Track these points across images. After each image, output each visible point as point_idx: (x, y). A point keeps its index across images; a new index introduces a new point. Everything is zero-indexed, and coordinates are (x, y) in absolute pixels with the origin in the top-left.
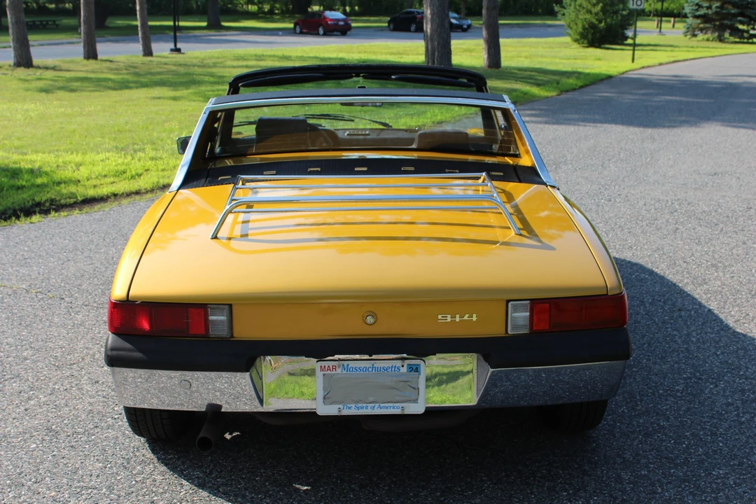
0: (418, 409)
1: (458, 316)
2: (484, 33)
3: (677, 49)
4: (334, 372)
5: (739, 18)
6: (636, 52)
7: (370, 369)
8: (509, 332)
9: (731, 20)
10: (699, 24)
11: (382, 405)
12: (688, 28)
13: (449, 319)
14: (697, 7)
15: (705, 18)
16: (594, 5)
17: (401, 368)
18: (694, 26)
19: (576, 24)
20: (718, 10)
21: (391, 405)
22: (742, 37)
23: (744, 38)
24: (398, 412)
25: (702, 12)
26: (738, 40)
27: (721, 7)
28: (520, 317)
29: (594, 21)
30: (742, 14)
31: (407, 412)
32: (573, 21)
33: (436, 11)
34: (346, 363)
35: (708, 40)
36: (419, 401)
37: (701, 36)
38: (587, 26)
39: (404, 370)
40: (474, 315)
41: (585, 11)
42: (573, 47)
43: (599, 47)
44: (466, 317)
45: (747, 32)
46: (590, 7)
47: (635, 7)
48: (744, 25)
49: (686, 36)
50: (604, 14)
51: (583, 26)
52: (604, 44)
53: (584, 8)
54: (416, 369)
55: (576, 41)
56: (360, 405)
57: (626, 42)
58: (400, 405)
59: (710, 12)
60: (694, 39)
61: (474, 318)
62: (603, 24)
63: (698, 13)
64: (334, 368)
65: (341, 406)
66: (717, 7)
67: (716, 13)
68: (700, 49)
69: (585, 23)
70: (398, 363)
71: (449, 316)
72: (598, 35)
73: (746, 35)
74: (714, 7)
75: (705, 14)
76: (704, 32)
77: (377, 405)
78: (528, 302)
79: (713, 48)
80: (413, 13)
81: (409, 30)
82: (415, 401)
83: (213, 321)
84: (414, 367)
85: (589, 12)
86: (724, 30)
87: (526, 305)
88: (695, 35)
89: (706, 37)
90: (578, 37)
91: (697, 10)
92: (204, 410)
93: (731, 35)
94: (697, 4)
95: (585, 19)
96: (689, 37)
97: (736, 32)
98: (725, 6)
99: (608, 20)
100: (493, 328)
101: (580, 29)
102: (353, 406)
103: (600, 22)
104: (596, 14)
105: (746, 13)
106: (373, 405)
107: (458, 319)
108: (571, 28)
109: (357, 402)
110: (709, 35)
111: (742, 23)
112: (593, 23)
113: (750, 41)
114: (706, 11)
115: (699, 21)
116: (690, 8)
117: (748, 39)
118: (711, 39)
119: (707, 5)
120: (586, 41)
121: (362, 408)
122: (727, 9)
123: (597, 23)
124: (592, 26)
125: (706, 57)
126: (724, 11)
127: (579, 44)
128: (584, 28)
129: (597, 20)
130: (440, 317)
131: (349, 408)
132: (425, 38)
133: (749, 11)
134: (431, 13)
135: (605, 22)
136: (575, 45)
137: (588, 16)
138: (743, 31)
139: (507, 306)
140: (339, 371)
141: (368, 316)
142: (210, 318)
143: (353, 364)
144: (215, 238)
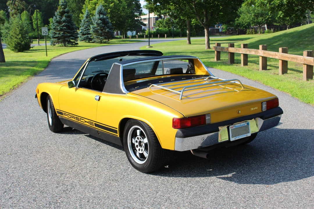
3: (50, 50)
5: (71, 37)
7: (240, 126)
8: (263, 111)
9: (68, 38)
12: (52, 42)
14: (54, 34)
15: (58, 38)
16: (18, 35)
18: (54, 41)
19: (12, 43)
22: (72, 44)
23: (73, 45)
25: (57, 36)
26: (71, 46)
27: (64, 33)
28: (264, 106)
29: (19, 41)
31: (248, 136)
32: (10, 42)
34: (235, 125)
37: (57, 45)
38: (16, 44)
39: (246, 125)
42: (11, 52)
43: (22, 52)
44: (255, 108)
45: (74, 42)
46: (16, 36)
47: (45, 34)
48: (73, 40)
49: (51, 45)
50: (23, 38)
51: (15, 44)
52: (24, 51)
53: (14, 36)
54: (248, 124)
55: (13, 50)
57: (30, 49)
58: (246, 134)
59: (60, 35)
60: (54, 46)
61: (257, 108)
62: (23, 43)
63: (55, 36)
65: (235, 137)
66: (62, 34)
70: (245, 123)
72: (22, 47)
73: (74, 44)
74: (61, 33)
75: (58, 36)
76: (58, 43)
77: (242, 135)
78: (266, 102)
79: (65, 49)
82: (249, 133)
85: (16, 38)
86: (66, 42)
88: (55, 45)
89: (59, 45)
90: (13, 49)
91: (55, 35)
92: (197, 148)
93: (68, 44)
94: (54, 33)
95: (15, 41)
96: (52, 46)
97: (69, 42)
98: (65, 33)
99: (25, 41)
101: (14, 45)
103: (22, 42)
104: (20, 39)
105: (73, 35)
107: (254, 109)
108: (10, 45)
109: (238, 136)
110: (60, 44)
111: (72, 39)
112: (18, 42)
113: (76, 45)
114: (58, 35)
115: (56, 39)
116: (52, 34)
117: (75, 45)
118: (61, 46)
119: (58, 33)
120: (17, 50)
122: (66, 34)
123: (21, 42)
124: (19, 44)
127: (14, 51)
128: (15, 45)
129: (20, 41)
130: (251, 109)
135: (24, 42)
136: (12, 52)
138: (72, 42)
139: (262, 104)
140: (234, 128)
141: (239, 111)
142: (206, 118)
143: (237, 125)
144: (181, 99)
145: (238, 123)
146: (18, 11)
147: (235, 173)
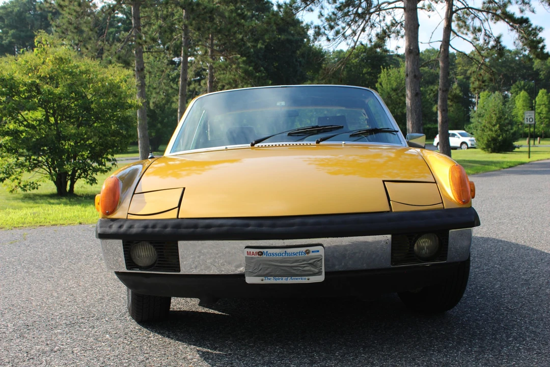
16: (494, 126)
19: (483, 138)
32: (480, 136)
33: (415, 122)
38: (490, 139)
41: (488, 129)
42: (481, 153)
43: (498, 152)
46: (491, 127)
47: (529, 122)
50: (501, 131)
51: (488, 139)
53: (487, 128)
55: (483, 149)
57: (514, 150)
62: (501, 137)
69: (488, 137)
72: (498, 144)
85: (491, 130)
90: (485, 147)
95: (489, 135)
99: (504, 135)
101: (485, 142)
103: (499, 136)
104: (496, 131)
112: (493, 137)
120: (490, 149)
123: (497, 137)
127: (485, 151)
128: (488, 141)
129: (496, 135)
137: (489, 133)
146: (484, 84)
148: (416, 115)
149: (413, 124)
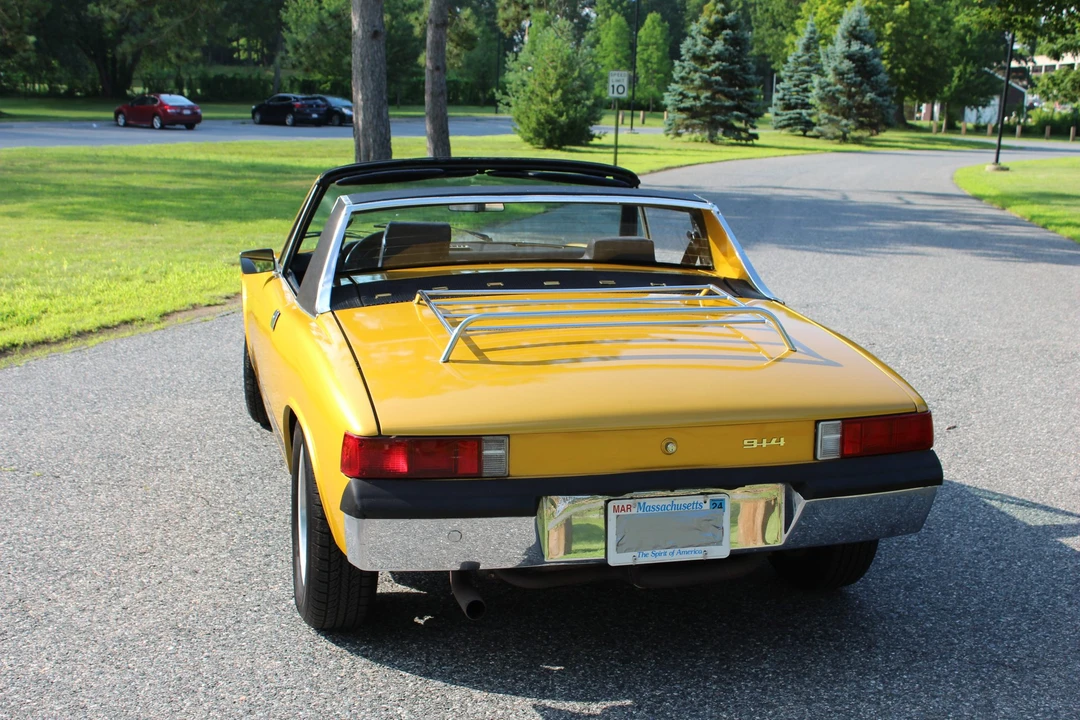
0: (720, 552)
1: (765, 441)
2: (428, 127)
3: (661, 152)
4: (629, 512)
5: (735, 113)
6: (619, 156)
7: (669, 508)
8: (819, 457)
9: (725, 115)
10: (685, 119)
11: (682, 550)
12: (670, 125)
13: (755, 445)
14: (681, 97)
15: (692, 112)
16: (552, 92)
17: (704, 505)
18: (678, 121)
19: (528, 117)
20: (709, 101)
21: (692, 549)
22: (739, 138)
23: (741, 139)
24: (699, 557)
25: (688, 103)
26: (734, 141)
27: (712, 98)
28: (830, 441)
29: (552, 113)
30: (738, 108)
31: (711, 556)
32: (523, 113)
33: (369, 95)
34: (642, 501)
35: (696, 141)
36: (723, 543)
37: (686, 136)
38: (542, 120)
39: (707, 506)
40: (782, 439)
41: (539, 99)
42: (524, 148)
43: (560, 148)
44: (773, 442)
45: (746, 131)
46: (545, 94)
47: (616, 95)
48: (741, 122)
49: (668, 135)
50: (565, 104)
51: (538, 120)
52: (565, 145)
53: (537, 95)
54: (718, 505)
55: (528, 140)
56: (657, 551)
57: (591, 143)
58: (703, 548)
59: (698, 104)
60: (678, 139)
61: (782, 443)
62: (564, 118)
63: (682, 105)
64: (629, 507)
65: (636, 554)
66: (707, 98)
67: (706, 106)
68: (691, 153)
69: (540, 116)
70: (701, 499)
71: (756, 441)
72: (558, 132)
73: (743, 135)
74: (702, 97)
75: (692, 106)
76: (690, 129)
77: (677, 550)
78: (839, 422)
79: (706, 151)
80: (289, 99)
81: (283, 124)
82: (719, 543)
83: (487, 456)
84: (718, 503)
85: (545, 101)
86: (716, 129)
87: (836, 425)
88: (679, 135)
89: (693, 136)
90: (531, 135)
91: (681, 101)
93: (724, 134)
94: (681, 94)
95: (540, 110)
96: (671, 136)
97: (729, 130)
98: (717, 96)
99: (571, 112)
100: (800, 454)
101: (534, 125)
102: (650, 552)
103: (561, 115)
104: (555, 104)
105: (744, 106)
106: (671, 550)
107: (764, 444)
108: (521, 123)
109: (655, 548)
110: (697, 134)
111: (739, 119)
112: (549, 116)
113: (750, 142)
114: (693, 103)
115: (684, 116)
116: (671, 97)
117: (747, 139)
118: (700, 139)
119: (694, 94)
120: (541, 141)
121: (660, 554)
122: (719, 100)
123: (556, 115)
124: (550, 120)
125: (703, 163)
126: (717, 104)
127: (532, 144)
128: (539, 123)
129: (556, 112)
130: (746, 442)
131: (646, 555)
132: (355, 135)
133: (747, 103)
134: (363, 100)
135: (567, 115)
136: (527, 145)
137: (543, 107)
138: (739, 130)
139: (816, 428)
140: (634, 511)
141: (668, 444)
142: (485, 452)
143: (650, 502)
144: (447, 361)
145: (659, 493)
147: (628, 702)
148: (372, 80)
149: (367, 100)
